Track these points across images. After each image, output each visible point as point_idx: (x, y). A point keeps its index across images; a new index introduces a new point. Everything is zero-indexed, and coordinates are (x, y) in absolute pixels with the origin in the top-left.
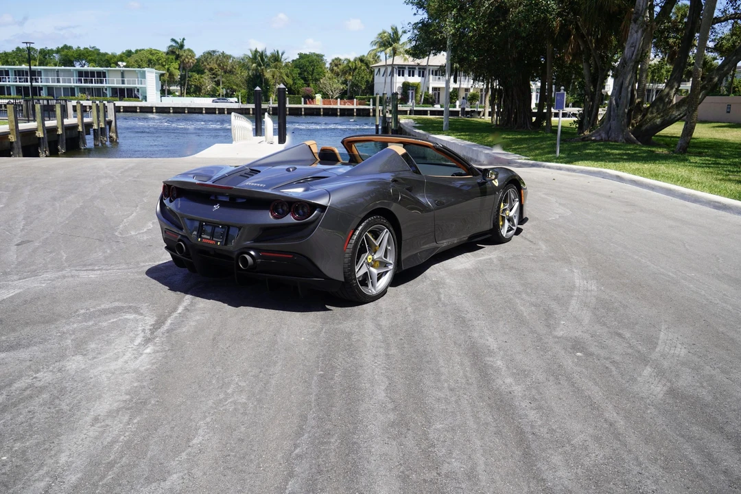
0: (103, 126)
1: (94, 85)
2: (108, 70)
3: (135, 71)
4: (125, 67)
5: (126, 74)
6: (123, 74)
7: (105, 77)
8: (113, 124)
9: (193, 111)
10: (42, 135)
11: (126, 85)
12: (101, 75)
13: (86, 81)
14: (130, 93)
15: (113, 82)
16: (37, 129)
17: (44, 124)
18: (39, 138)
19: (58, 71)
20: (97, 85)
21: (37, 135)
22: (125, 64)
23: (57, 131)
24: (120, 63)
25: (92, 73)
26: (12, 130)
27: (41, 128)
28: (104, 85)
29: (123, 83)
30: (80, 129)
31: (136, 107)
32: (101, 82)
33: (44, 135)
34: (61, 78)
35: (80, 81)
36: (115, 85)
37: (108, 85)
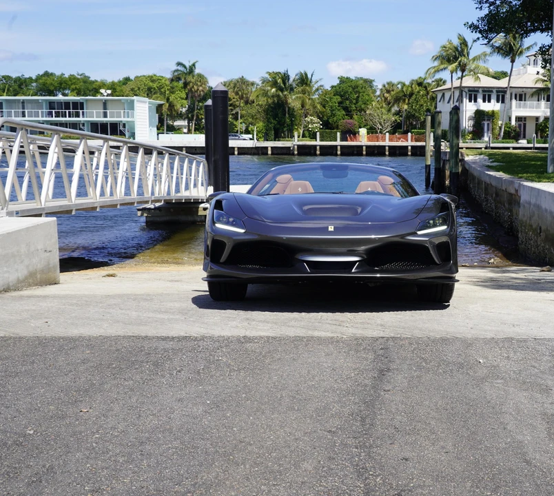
1: (68, 119)
2: (87, 100)
3: (120, 100)
4: (108, 95)
5: (109, 105)
6: (105, 105)
7: (82, 108)
9: (194, 151)
11: (109, 119)
12: (78, 106)
13: (57, 115)
14: (114, 129)
15: (94, 115)
19: (23, 102)
20: (71, 119)
22: (109, 92)
24: (102, 91)
25: (67, 105)
28: (81, 119)
29: (105, 116)
32: (77, 115)
34: (26, 111)
35: (50, 114)
36: (95, 119)
37: (85, 119)
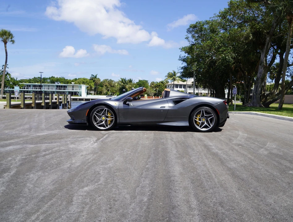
0: (66, 103)
1: (62, 90)
2: (68, 85)
3: (78, 85)
4: (74, 84)
5: (74, 87)
6: (73, 87)
8: (70, 102)
10: (44, 105)
11: (74, 91)
12: (65, 87)
13: (59, 89)
14: (76, 94)
15: (70, 89)
18: (43, 106)
19: (49, 85)
20: (63, 90)
21: (42, 105)
22: (74, 83)
23: (49, 104)
24: (72, 83)
25: (62, 86)
26: (33, 102)
27: (43, 102)
28: (66, 90)
29: (73, 90)
30: (58, 103)
31: (77, 99)
32: (65, 89)
33: (45, 104)
34: (50, 88)
35: (57, 89)
36: (70, 91)
37: (67, 90)
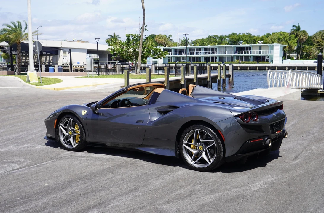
0: (224, 78)
1: (244, 54)
2: (252, 46)
3: (267, 45)
4: (262, 43)
5: (262, 48)
6: (260, 48)
7: (250, 49)
8: (231, 77)
9: (301, 68)
10: (183, 83)
11: (262, 54)
12: (248, 49)
13: (239, 53)
14: (264, 59)
15: (255, 52)
16: (181, 80)
17: (185, 77)
19: (226, 48)
20: (245, 54)
21: (181, 83)
23: (194, 80)
24: (259, 41)
25: (244, 48)
26: (166, 80)
27: (183, 79)
28: (249, 54)
29: (260, 53)
30: (208, 79)
32: (248, 53)
34: (226, 51)
35: (236, 52)
36: (255, 54)
37: (251, 54)
